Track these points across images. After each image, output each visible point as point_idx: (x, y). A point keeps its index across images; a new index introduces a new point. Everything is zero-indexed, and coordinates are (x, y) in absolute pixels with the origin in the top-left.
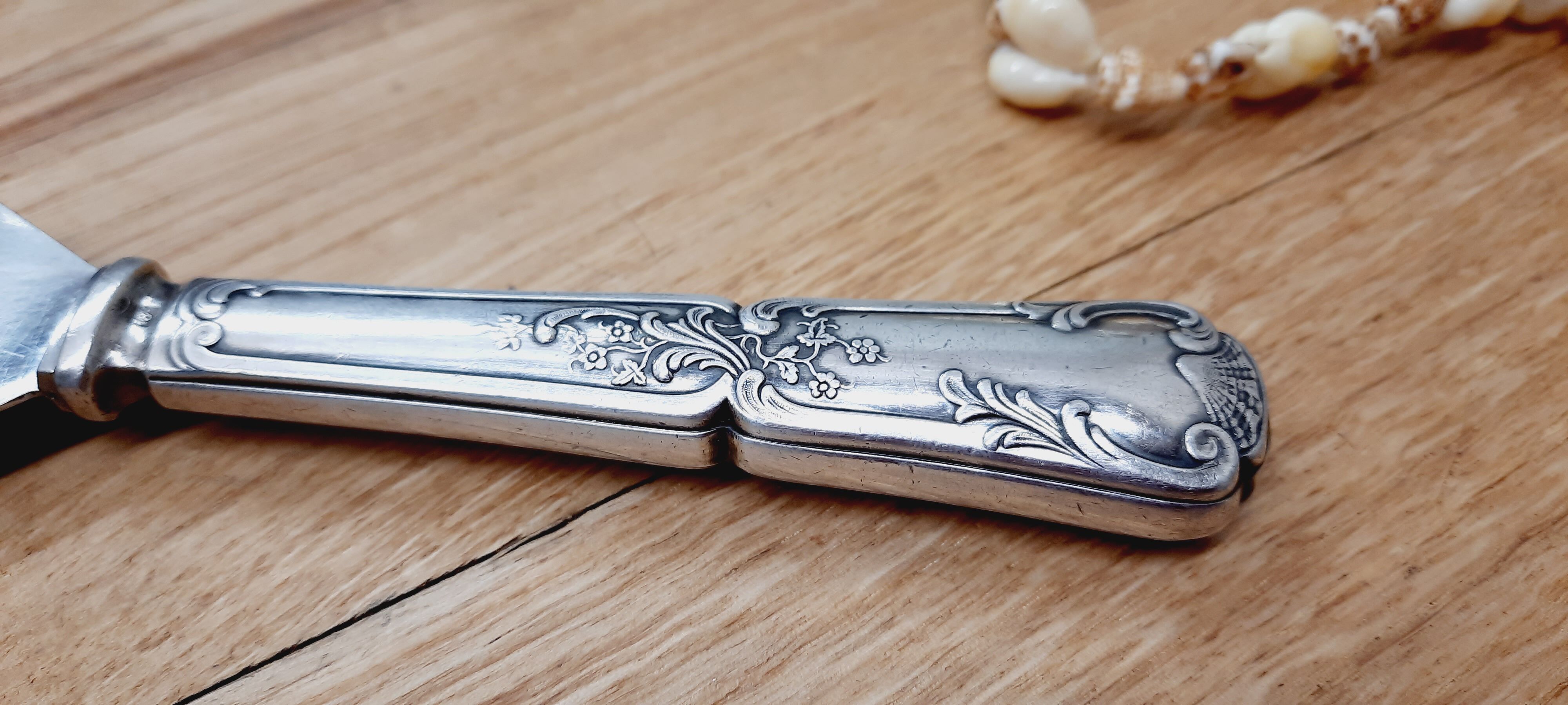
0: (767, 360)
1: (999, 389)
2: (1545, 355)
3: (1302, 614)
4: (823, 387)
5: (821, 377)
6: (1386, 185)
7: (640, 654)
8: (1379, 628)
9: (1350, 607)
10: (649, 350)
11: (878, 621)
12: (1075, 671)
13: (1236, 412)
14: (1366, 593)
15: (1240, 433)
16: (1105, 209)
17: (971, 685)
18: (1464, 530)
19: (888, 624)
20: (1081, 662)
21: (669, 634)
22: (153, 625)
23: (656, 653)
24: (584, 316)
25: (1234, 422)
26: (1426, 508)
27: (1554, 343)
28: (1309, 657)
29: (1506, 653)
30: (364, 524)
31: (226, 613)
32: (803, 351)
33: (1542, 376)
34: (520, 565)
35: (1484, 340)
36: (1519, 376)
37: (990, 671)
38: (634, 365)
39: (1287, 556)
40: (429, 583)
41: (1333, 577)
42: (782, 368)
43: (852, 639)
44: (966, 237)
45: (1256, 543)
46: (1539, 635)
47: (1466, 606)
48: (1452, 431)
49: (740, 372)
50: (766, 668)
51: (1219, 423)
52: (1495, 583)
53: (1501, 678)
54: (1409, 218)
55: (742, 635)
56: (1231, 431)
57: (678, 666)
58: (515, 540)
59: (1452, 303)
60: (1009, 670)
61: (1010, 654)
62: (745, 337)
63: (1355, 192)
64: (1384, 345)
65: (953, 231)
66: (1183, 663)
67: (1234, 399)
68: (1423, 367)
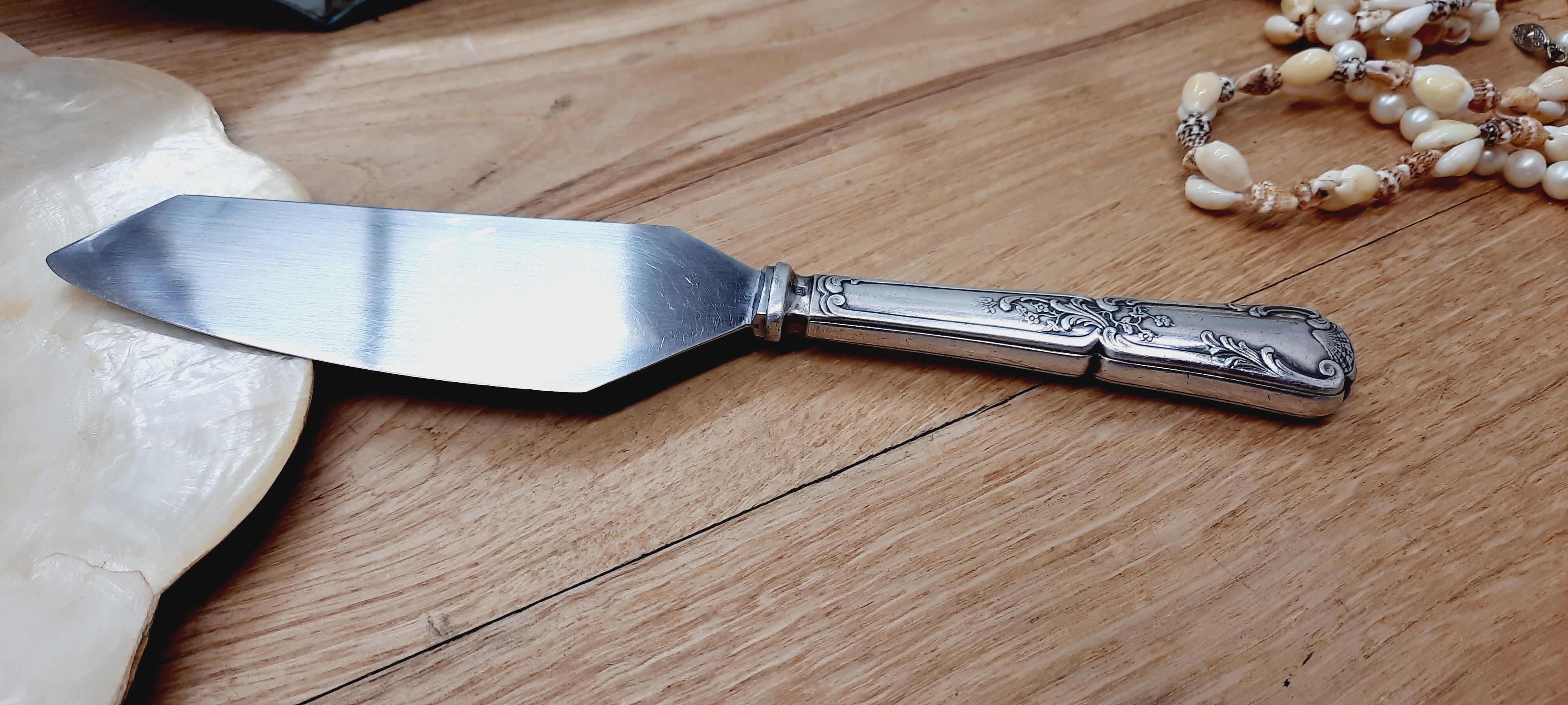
0: (1117, 323)
1: (1230, 340)
2: (1489, 346)
3: (1372, 454)
4: (1146, 336)
5: (1144, 332)
6: (1404, 259)
7: (1058, 458)
8: (1409, 461)
9: (1395, 452)
10: (1059, 316)
11: (1169, 448)
12: (1266, 473)
13: (1342, 356)
14: (1402, 447)
15: (1344, 365)
16: (1255, 264)
17: (1218, 476)
18: (1449, 423)
19: (1174, 450)
20: (1269, 469)
21: (1070, 450)
22: (817, 437)
23: (1066, 457)
24: (1022, 300)
25: (1341, 360)
26: (1430, 412)
27: (1494, 340)
28: (1376, 472)
29: (1470, 475)
30: (906, 397)
31: (850, 434)
32: (1133, 320)
33: (1488, 356)
34: (991, 418)
35: (1456, 338)
36: (1476, 355)
37: (1226, 471)
38: (1053, 323)
39: (1363, 430)
40: (947, 424)
41: (1386, 439)
42: (1124, 327)
43: (1158, 456)
44: (1182, 276)
45: (1348, 423)
46: (1486, 468)
47: (1450, 455)
48: (1442, 379)
49: (1104, 328)
50: (1119, 466)
51: (1334, 360)
52: (1464, 445)
53: (1468, 484)
54: (1416, 277)
55: (1105, 452)
56: (1340, 364)
57: (1078, 463)
58: (984, 407)
59: (1441, 320)
60: (1235, 471)
61: (1235, 464)
62: (1104, 312)
63: (1387, 262)
64: (1406, 338)
65: (1175, 272)
66: (1317, 471)
67: (1340, 350)
68: (1426, 348)
